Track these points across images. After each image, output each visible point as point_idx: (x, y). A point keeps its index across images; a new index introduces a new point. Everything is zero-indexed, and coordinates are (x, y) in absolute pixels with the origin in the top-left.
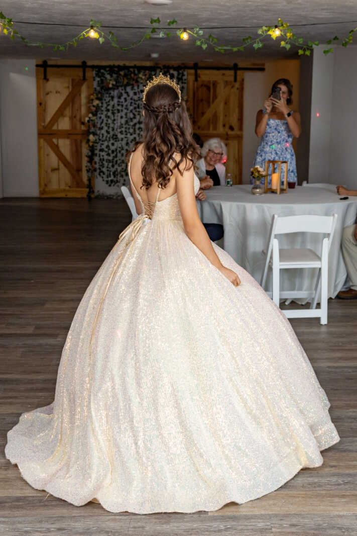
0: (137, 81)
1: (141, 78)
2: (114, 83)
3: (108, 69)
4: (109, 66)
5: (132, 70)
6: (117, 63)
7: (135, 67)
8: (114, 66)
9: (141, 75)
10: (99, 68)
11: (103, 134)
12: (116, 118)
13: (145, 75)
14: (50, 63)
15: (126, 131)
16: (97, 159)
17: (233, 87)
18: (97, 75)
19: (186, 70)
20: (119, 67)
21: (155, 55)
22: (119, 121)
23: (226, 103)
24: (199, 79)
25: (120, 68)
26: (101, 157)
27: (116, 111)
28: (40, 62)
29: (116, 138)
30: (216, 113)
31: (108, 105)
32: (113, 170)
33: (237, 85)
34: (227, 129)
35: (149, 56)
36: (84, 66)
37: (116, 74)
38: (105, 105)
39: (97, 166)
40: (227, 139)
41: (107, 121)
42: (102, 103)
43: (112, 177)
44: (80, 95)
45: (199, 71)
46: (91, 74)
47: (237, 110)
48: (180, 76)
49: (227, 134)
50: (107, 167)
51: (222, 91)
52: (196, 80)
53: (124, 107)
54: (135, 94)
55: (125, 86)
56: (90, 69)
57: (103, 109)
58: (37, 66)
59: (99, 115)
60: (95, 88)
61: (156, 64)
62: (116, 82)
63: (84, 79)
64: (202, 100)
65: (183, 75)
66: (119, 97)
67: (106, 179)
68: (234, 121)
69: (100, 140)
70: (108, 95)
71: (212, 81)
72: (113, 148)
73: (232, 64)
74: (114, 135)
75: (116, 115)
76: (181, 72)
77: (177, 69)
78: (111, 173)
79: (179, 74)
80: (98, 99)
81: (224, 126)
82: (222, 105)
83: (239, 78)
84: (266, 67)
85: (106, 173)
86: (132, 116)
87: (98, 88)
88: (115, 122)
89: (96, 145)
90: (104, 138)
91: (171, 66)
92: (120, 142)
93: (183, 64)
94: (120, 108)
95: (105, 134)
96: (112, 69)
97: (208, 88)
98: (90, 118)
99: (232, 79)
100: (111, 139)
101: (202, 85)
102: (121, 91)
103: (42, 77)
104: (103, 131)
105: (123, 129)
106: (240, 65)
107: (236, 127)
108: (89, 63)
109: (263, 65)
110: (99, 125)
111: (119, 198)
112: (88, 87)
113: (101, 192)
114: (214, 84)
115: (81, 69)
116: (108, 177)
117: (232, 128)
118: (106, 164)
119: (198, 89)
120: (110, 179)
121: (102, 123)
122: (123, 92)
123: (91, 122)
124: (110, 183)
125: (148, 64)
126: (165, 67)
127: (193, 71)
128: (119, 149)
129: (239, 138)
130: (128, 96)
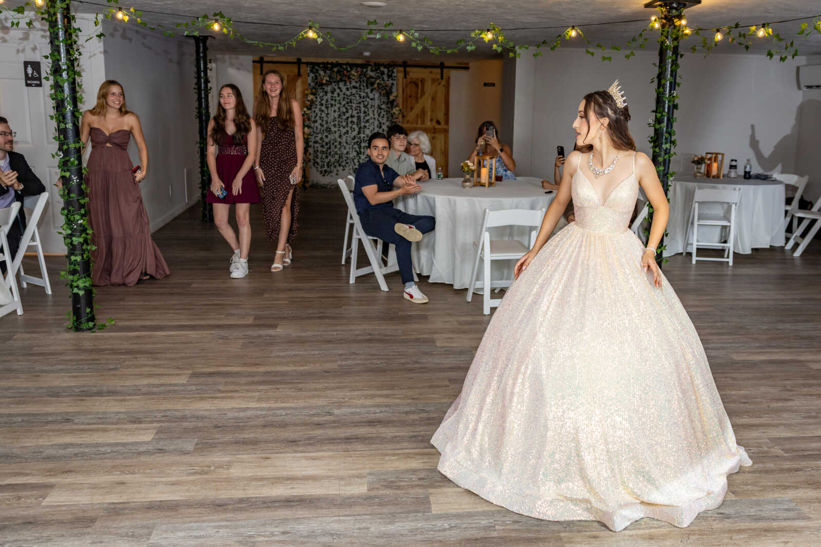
0: (349, 78)
1: (354, 75)
2: (328, 79)
3: (321, 66)
4: (323, 63)
5: (345, 67)
6: (330, 60)
7: (347, 64)
8: (328, 63)
9: (353, 72)
10: (313, 65)
11: (317, 127)
12: (329, 112)
13: (357, 72)
14: (266, 59)
15: (339, 124)
16: (311, 150)
17: (439, 84)
18: (311, 71)
19: (396, 68)
20: (332, 64)
21: (367, 54)
22: (332, 115)
23: (433, 99)
24: (408, 76)
25: (334, 65)
26: (316, 149)
27: (329, 106)
28: (257, 58)
29: (329, 131)
30: (424, 108)
31: (322, 100)
32: (327, 161)
33: (443, 82)
34: (434, 124)
35: (362, 54)
36: (299, 62)
37: (330, 70)
38: (319, 100)
39: (311, 157)
40: (434, 133)
41: (321, 114)
42: (316, 98)
43: (326, 168)
44: (295, 90)
45: (408, 69)
46: (305, 69)
47: (443, 105)
48: (390, 74)
49: (435, 129)
50: (321, 158)
51: (429, 87)
52: (405, 77)
53: (337, 102)
54: (348, 89)
55: (338, 82)
56: (305, 65)
57: (316, 103)
58: (254, 62)
59: (313, 110)
60: (310, 84)
61: (368, 61)
62: (330, 79)
63: (299, 75)
64: (410, 96)
65: (393, 72)
66: (333, 93)
67: (320, 169)
68: (441, 116)
69: (314, 132)
70: (321, 90)
71: (420, 79)
72: (326, 140)
73: (438, 63)
74: (327, 128)
75: (330, 109)
76: (390, 69)
77: (387, 66)
78: (325, 164)
79: (389, 71)
80: (312, 94)
81: (432, 120)
82: (429, 101)
83: (445, 75)
84: (471, 65)
85: (321, 163)
86: (345, 110)
87: (313, 84)
88: (329, 116)
89: (310, 137)
90: (318, 131)
91: (381, 63)
92: (334, 134)
93: (393, 62)
94: (333, 102)
95: (319, 127)
96: (325, 66)
97: (416, 85)
98: (304, 112)
99: (439, 76)
100: (325, 132)
101: (410, 82)
102: (334, 86)
103: (259, 72)
104: (317, 124)
105: (336, 123)
106: (447, 64)
107: (442, 122)
108: (304, 60)
109: (468, 64)
110: (313, 119)
111: (333, 187)
112: (304, 83)
113: (315, 182)
114: (422, 81)
115: (296, 66)
116: (321, 168)
117: (438, 122)
118: (320, 155)
119: (407, 86)
120: (324, 169)
121: (316, 117)
122: (336, 87)
123: (306, 116)
124: (323, 173)
125: (359, 61)
126: (375, 64)
127: (402, 69)
128: (332, 141)
129: (446, 131)
130: (341, 91)
